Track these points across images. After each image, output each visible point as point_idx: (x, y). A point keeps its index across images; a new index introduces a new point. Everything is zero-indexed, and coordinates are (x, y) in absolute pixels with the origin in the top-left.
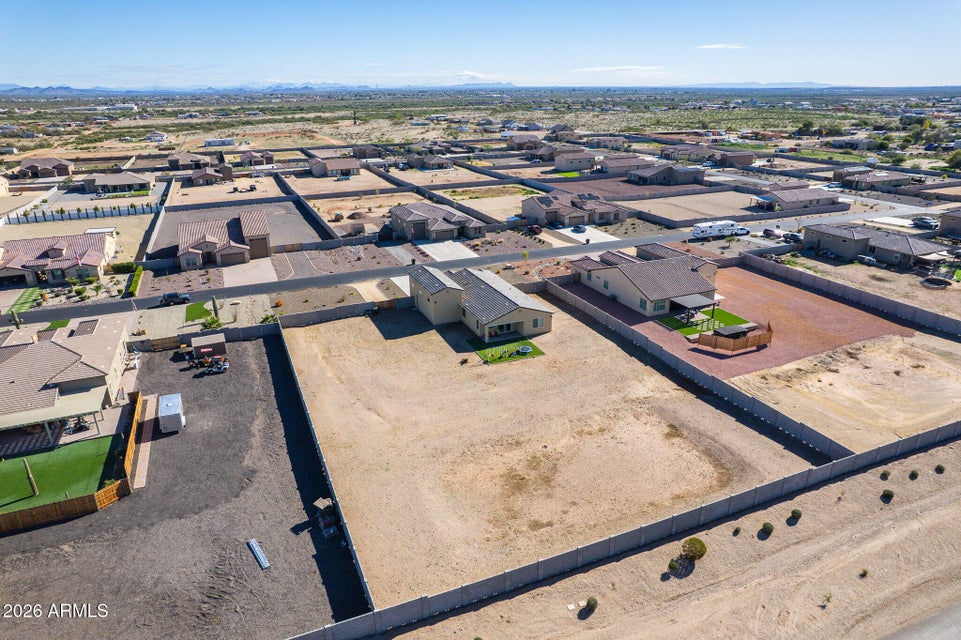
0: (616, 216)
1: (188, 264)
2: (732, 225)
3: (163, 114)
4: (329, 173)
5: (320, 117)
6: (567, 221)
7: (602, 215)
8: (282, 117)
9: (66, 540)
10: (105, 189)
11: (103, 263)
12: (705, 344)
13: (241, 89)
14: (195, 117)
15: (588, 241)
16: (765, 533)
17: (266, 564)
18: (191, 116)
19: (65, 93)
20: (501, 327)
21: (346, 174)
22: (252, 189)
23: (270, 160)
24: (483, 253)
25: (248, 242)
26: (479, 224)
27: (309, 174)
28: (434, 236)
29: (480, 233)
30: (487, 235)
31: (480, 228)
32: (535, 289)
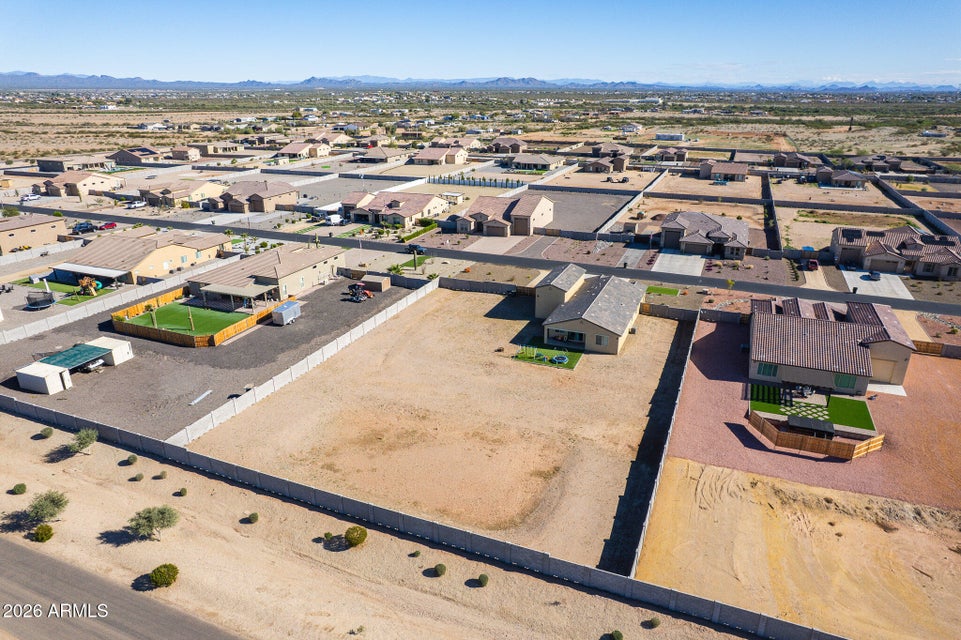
3: (674, 108)
4: (712, 176)
5: (820, 121)
6: (867, 263)
7: (929, 266)
8: (778, 118)
9: (167, 354)
10: (518, 166)
11: (419, 216)
12: (755, 425)
14: (699, 112)
15: (857, 290)
16: (434, 573)
17: (193, 404)
18: (695, 112)
19: (630, 87)
21: (729, 178)
22: (625, 181)
23: (681, 157)
24: (711, 275)
25: (513, 219)
26: (739, 245)
27: (696, 175)
28: (683, 247)
29: (737, 254)
30: (746, 258)
31: (738, 249)
32: (682, 317)
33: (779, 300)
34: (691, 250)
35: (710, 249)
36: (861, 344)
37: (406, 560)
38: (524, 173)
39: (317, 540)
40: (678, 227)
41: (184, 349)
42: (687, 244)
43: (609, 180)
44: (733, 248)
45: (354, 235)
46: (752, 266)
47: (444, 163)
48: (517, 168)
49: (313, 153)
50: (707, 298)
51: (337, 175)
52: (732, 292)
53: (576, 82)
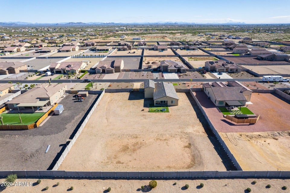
0: (237, 70)
1: (98, 72)
2: (280, 78)
3: (130, 30)
4: (158, 49)
5: (172, 32)
6: (217, 70)
8: (161, 32)
10: (98, 50)
12: (228, 119)
13: (157, 23)
14: (138, 31)
15: (220, 78)
16: (185, 188)
17: (46, 152)
18: (137, 31)
19: (112, 24)
20: (162, 102)
21: (163, 50)
22: (134, 53)
23: (145, 45)
24: (181, 78)
25: (114, 67)
26: (185, 69)
27: (153, 49)
29: (185, 71)
30: (187, 72)
32: (185, 92)
33: (210, 83)
34: (172, 72)
35: (176, 71)
36: (240, 92)
37: (173, 187)
38: (101, 52)
39: (138, 190)
40: (167, 65)
41: (23, 131)
42: (170, 70)
43: (129, 53)
44: (183, 70)
45: (60, 78)
46: (190, 74)
47: (72, 51)
48: (98, 51)
49: (18, 50)
50: (187, 85)
51: (35, 58)
52: (192, 82)
53: (95, 23)
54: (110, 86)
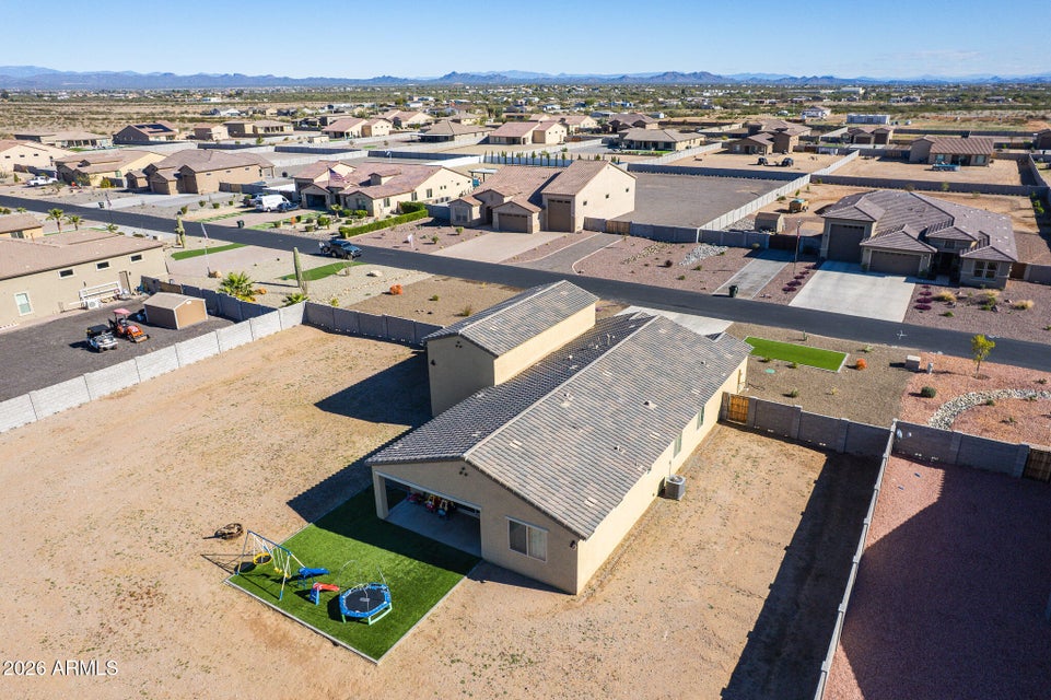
1: (458, 218)
4: (931, 158)
8: (1029, 104)
18: (908, 100)
21: (961, 161)
22: (787, 163)
24: (928, 320)
25: (545, 202)
26: (998, 257)
27: (904, 157)
28: (867, 258)
29: (990, 276)
30: (1011, 285)
31: (993, 265)
32: (839, 444)
34: (885, 264)
35: (925, 264)
42: (877, 252)
43: (761, 162)
44: (980, 263)
46: (1030, 303)
47: (529, 142)
48: (629, 147)
49: (367, 132)
50: (916, 382)
51: (365, 154)
52: (987, 367)
54: (392, 293)
